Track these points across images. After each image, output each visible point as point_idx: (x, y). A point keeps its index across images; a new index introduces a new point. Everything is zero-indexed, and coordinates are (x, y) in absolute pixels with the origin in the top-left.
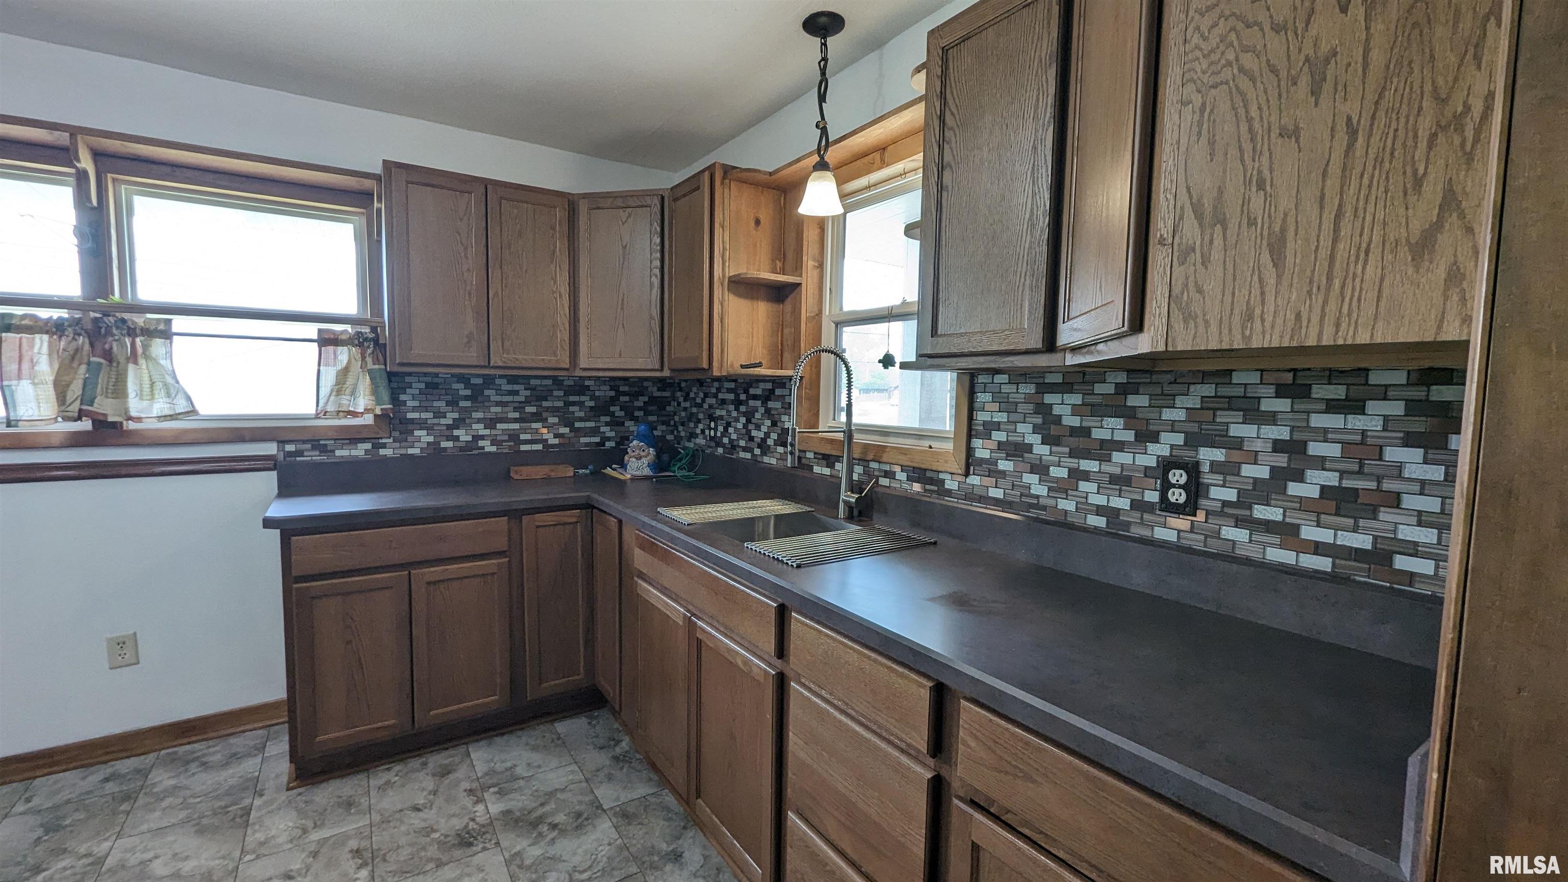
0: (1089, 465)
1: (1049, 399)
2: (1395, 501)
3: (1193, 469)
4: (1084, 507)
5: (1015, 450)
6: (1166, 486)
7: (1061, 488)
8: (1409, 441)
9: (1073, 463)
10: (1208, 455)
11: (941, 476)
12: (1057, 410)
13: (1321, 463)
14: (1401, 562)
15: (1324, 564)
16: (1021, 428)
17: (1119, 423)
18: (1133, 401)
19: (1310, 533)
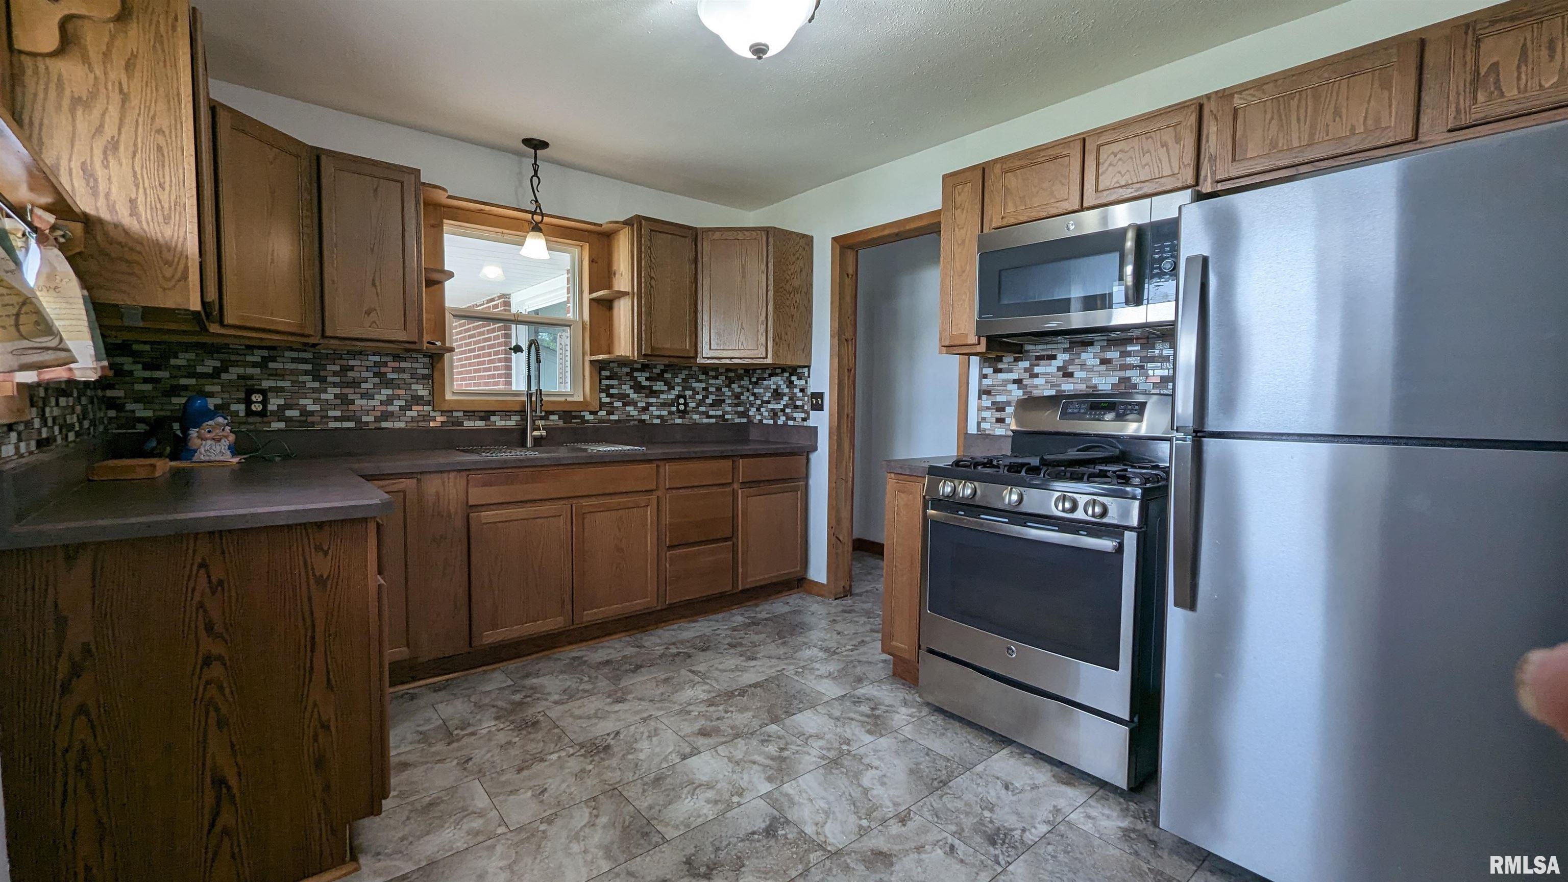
0: (652, 400)
1: (635, 374)
2: (724, 401)
3: (684, 397)
4: (652, 417)
5: (623, 397)
6: (679, 404)
7: (645, 409)
9: (647, 400)
10: (688, 393)
11: (582, 414)
12: (639, 379)
14: (727, 417)
15: (713, 421)
16: (624, 387)
17: (662, 383)
18: (666, 375)
19: (711, 413)
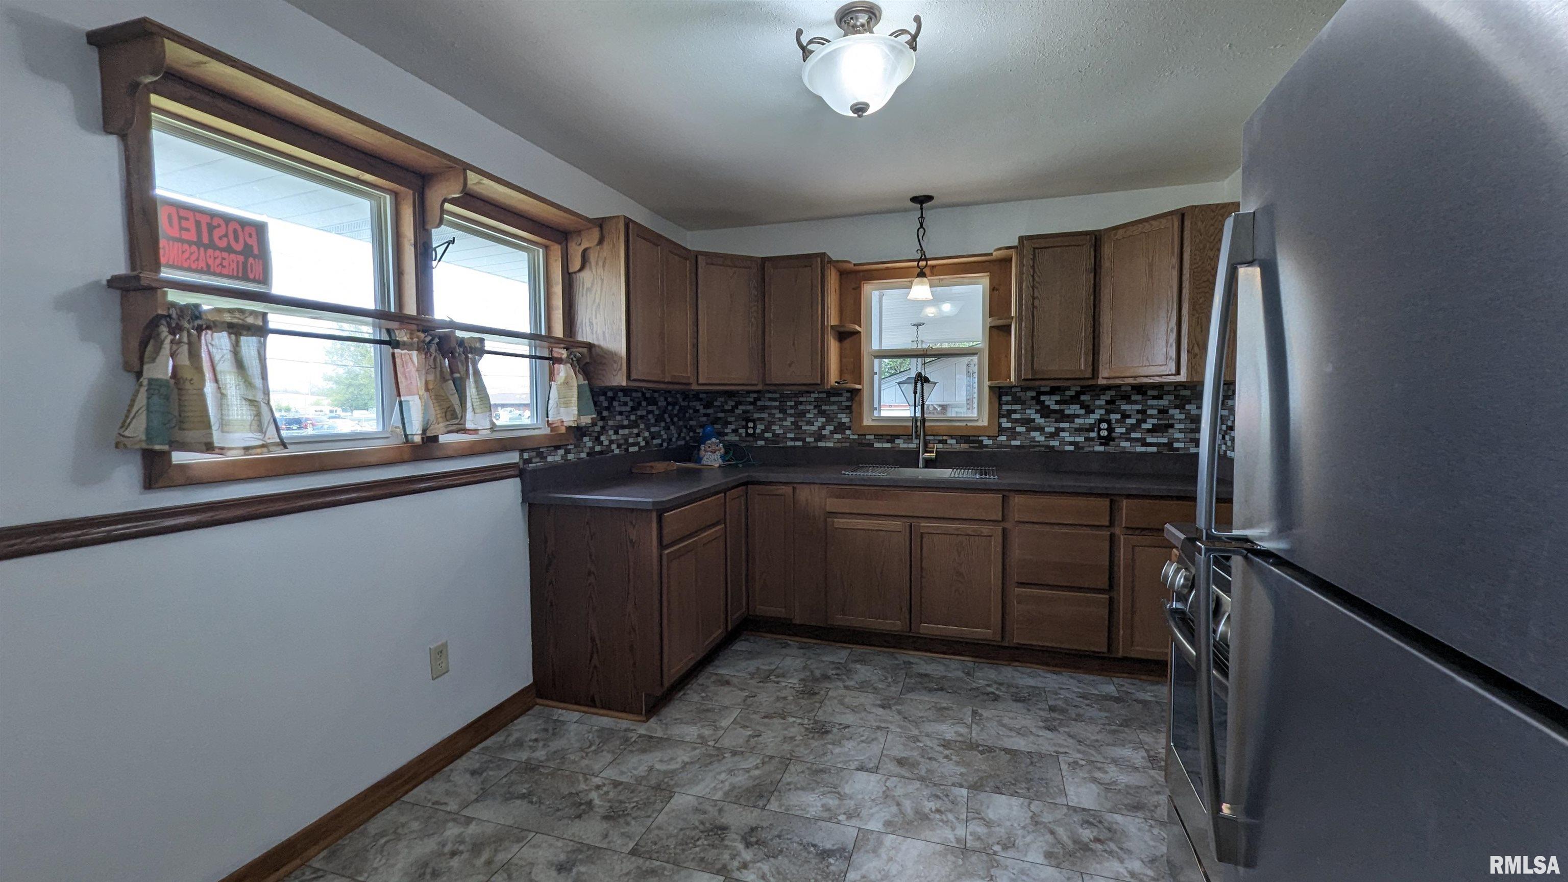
0: (1062, 425)
1: (1042, 398)
2: (1172, 426)
3: (1109, 422)
4: (1063, 443)
5: (1027, 422)
6: (1100, 430)
7: (1053, 435)
8: (1176, 407)
9: (1056, 425)
10: (1114, 417)
11: (980, 438)
12: (1047, 403)
13: (1151, 416)
14: (1176, 445)
15: (1154, 449)
16: (1028, 411)
17: (1078, 406)
18: (1083, 398)
19: (1149, 440)
